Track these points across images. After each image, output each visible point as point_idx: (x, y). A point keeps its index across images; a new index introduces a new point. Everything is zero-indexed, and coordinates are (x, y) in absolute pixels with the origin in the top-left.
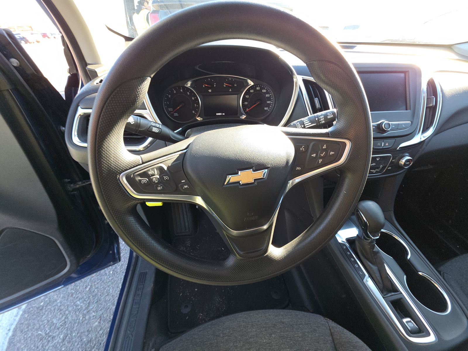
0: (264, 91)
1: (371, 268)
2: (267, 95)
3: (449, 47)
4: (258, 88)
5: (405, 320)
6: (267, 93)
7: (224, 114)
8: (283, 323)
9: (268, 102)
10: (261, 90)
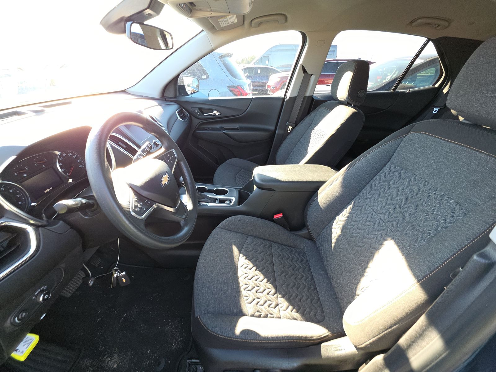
0: (70, 154)
1: (205, 200)
2: (75, 157)
3: (124, 91)
4: (64, 155)
5: (226, 203)
6: (73, 155)
7: (51, 188)
8: (210, 243)
9: (79, 161)
10: (67, 155)
